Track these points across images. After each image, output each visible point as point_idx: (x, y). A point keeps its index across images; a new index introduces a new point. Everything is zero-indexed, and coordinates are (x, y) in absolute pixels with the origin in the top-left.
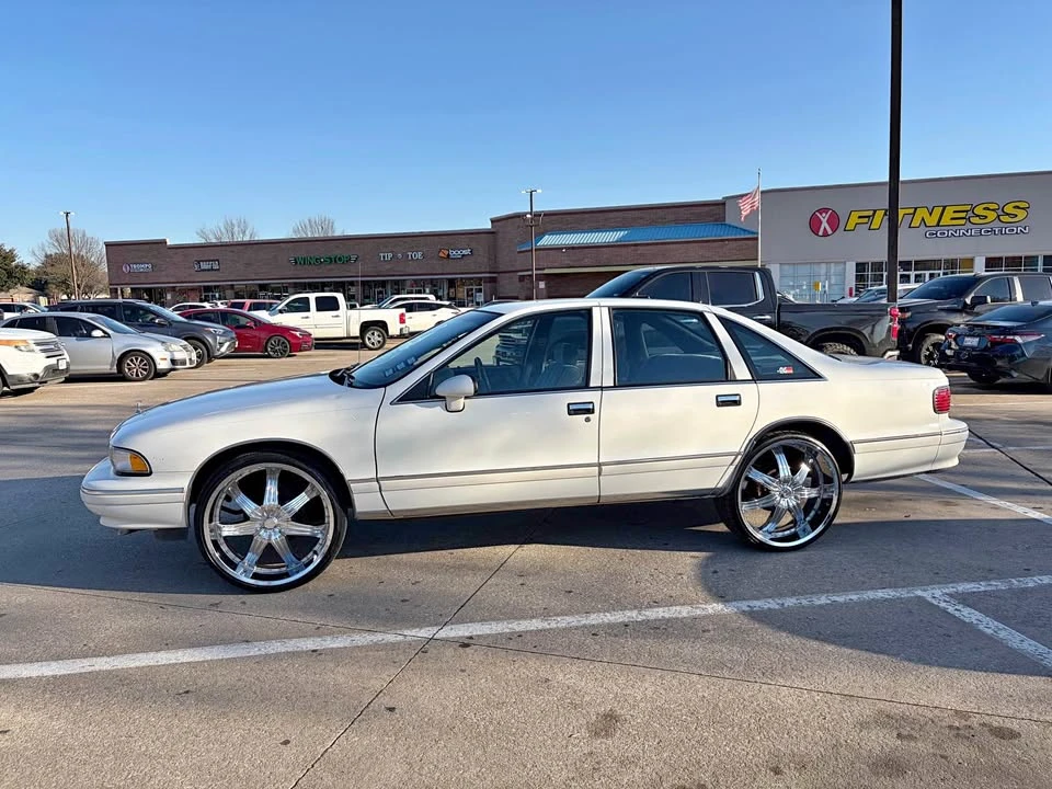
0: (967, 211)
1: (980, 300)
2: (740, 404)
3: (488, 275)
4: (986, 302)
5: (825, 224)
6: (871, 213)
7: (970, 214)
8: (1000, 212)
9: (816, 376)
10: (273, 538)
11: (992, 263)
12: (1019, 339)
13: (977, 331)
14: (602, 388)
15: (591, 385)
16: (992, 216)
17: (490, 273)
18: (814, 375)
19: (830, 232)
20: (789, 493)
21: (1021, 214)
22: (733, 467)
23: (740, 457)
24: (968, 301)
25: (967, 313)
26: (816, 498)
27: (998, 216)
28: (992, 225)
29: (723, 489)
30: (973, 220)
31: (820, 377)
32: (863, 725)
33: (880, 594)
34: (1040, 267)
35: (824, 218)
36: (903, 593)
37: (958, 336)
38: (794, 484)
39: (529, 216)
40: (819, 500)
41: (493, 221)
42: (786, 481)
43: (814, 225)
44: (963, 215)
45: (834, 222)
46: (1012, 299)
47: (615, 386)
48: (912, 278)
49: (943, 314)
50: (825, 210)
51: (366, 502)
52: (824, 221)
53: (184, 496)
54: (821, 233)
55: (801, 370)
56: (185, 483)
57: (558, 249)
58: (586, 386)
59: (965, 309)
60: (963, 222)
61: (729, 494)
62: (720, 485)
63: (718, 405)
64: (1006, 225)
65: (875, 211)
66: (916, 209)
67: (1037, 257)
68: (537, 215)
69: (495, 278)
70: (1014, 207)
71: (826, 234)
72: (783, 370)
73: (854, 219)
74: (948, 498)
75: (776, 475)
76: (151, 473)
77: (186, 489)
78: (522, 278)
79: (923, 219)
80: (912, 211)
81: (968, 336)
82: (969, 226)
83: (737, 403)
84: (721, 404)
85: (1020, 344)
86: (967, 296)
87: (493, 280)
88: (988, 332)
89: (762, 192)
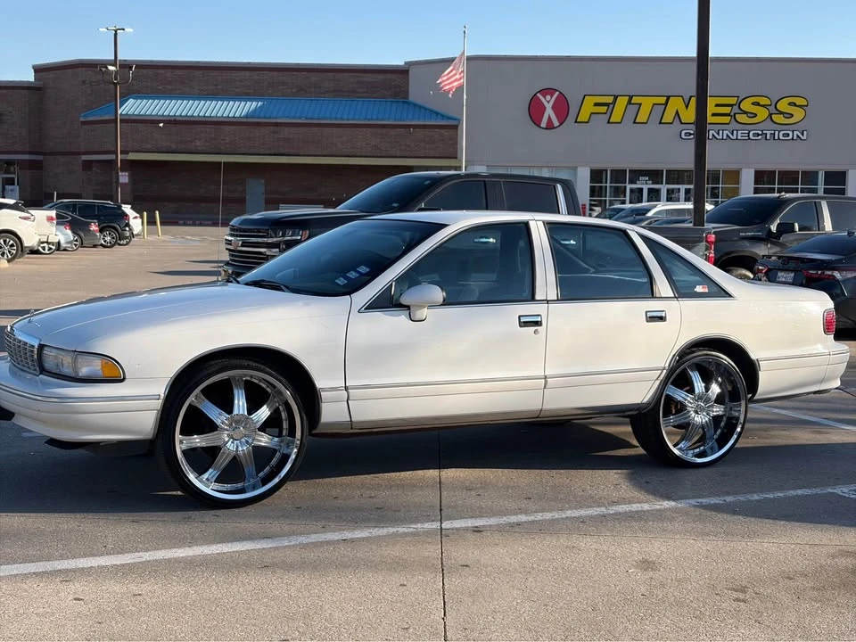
0: (731, 105)
1: (786, 228)
2: (665, 320)
3: (26, 157)
4: (793, 230)
5: (549, 112)
6: (610, 100)
7: (736, 109)
8: (772, 109)
9: (728, 295)
10: (240, 449)
11: (762, 177)
12: (837, 275)
13: (792, 265)
14: (548, 302)
15: (537, 298)
16: (762, 114)
17: (30, 153)
18: (725, 294)
19: (556, 123)
20: (702, 409)
21: (798, 114)
22: (658, 382)
23: (665, 371)
24: (774, 228)
25: (772, 243)
26: (722, 416)
27: (771, 115)
28: (761, 126)
29: (648, 404)
30: (742, 118)
31: (730, 296)
32: (833, 557)
33: (800, 492)
34: (821, 187)
35: (548, 103)
36: (818, 491)
37: (769, 270)
38: (707, 400)
39: (111, 68)
40: (725, 419)
41: (38, 70)
42: (700, 398)
43: (535, 110)
44: (727, 110)
45: (562, 108)
46: (820, 226)
47: (558, 300)
48: (664, 194)
49: (746, 243)
50: (550, 91)
51: (332, 412)
52: (549, 107)
53: (158, 404)
54: (544, 124)
55: (715, 289)
56: (161, 390)
57: (151, 122)
58: (532, 298)
59: (770, 238)
60: (727, 119)
61: (652, 409)
62: (645, 401)
63: (647, 321)
64: (779, 127)
65: (616, 98)
66: (668, 98)
67: (817, 173)
68: (126, 66)
69: (40, 162)
70: (790, 104)
71: (550, 126)
72: (699, 289)
73: (588, 107)
74: (817, 428)
75: (692, 391)
76: (124, 379)
77: (162, 396)
78: (88, 165)
79: (677, 111)
80: (663, 100)
81: (782, 270)
82: (734, 125)
83: (662, 319)
84: (652, 319)
85: (838, 281)
86: (772, 222)
87: (35, 166)
88: (805, 266)
89: (469, 59)
